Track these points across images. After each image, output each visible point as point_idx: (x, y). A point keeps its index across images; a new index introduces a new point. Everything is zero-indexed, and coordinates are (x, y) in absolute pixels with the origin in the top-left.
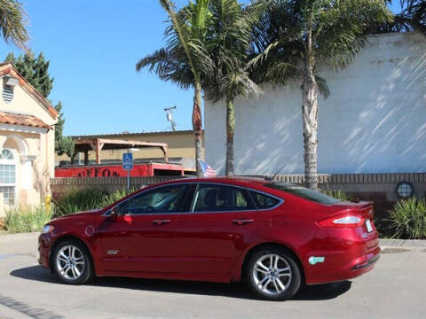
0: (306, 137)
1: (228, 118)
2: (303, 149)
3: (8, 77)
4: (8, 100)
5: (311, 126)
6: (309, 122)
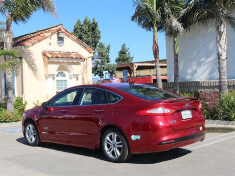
0: (219, 56)
3: (59, 33)
4: (61, 45)
5: (222, 49)
6: (220, 46)
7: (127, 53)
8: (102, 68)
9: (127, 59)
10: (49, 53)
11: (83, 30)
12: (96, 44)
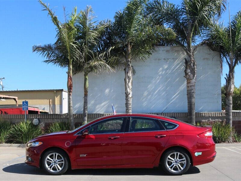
0: (127, 95)
1: (85, 83)
2: (125, 100)
6: (129, 87)
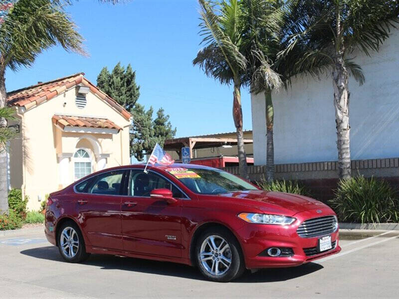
0: (338, 123)
2: (336, 135)
3: (79, 87)
4: (81, 106)
5: (342, 112)
6: (340, 108)
7: (166, 123)
8: (141, 145)
9: (167, 134)
10: (63, 118)
11: (113, 83)
12: (131, 107)
